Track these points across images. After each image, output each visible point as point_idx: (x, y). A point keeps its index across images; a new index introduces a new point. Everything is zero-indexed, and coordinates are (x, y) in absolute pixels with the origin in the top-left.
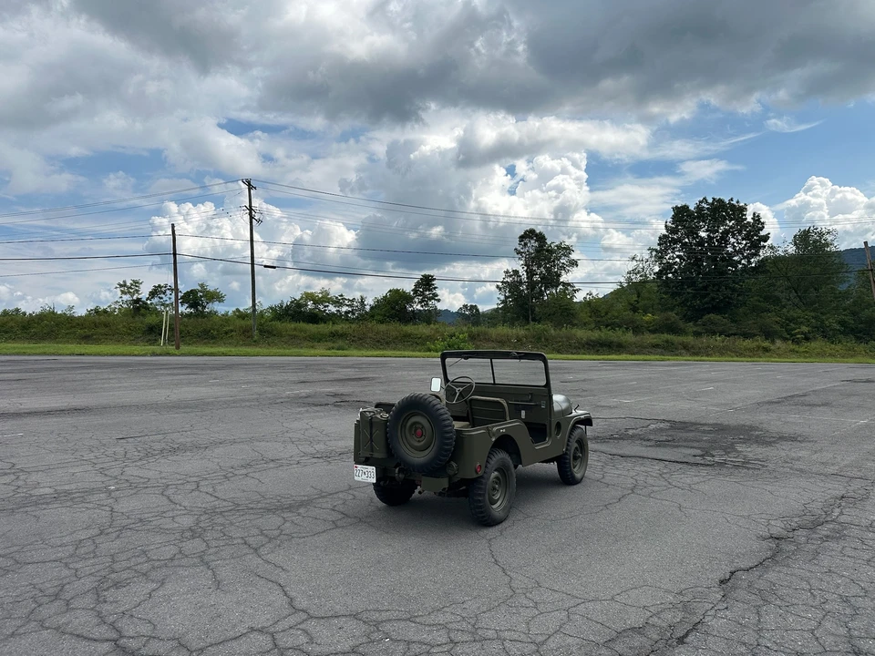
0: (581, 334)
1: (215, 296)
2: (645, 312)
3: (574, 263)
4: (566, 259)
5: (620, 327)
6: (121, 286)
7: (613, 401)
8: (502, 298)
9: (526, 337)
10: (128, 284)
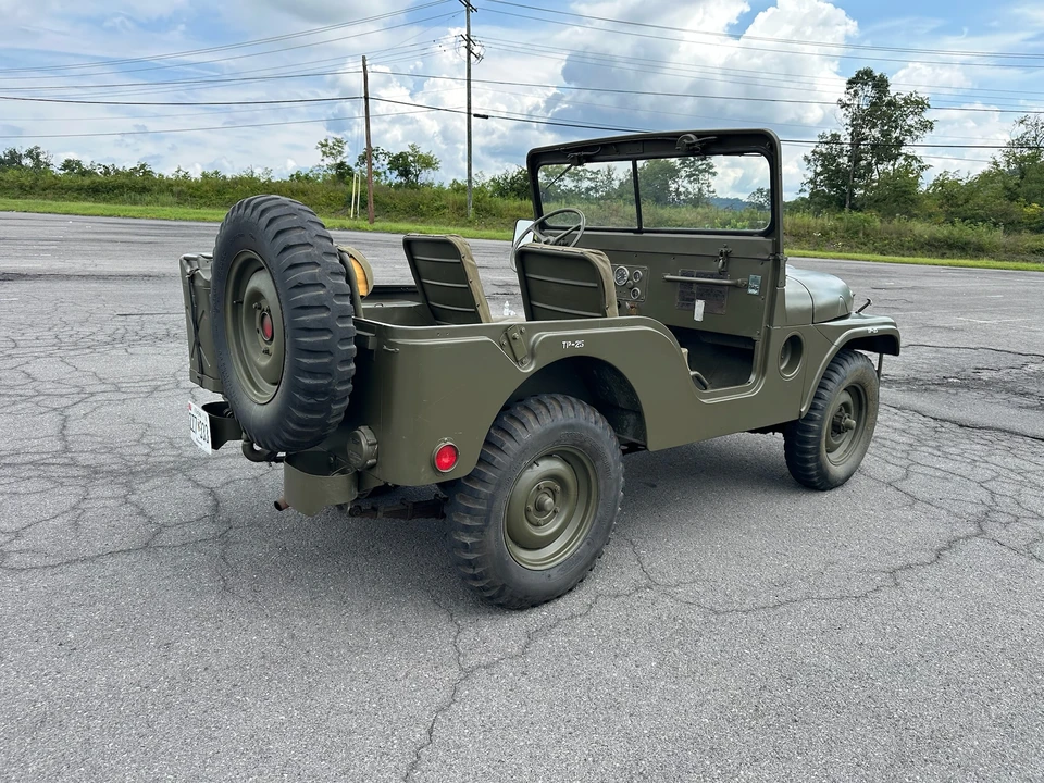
0: (921, 228)
1: (428, 163)
2: (1029, 202)
3: (928, 126)
4: (916, 119)
5: (984, 221)
6: (323, 145)
7: (956, 320)
8: (811, 175)
9: (836, 229)
10: (330, 143)
